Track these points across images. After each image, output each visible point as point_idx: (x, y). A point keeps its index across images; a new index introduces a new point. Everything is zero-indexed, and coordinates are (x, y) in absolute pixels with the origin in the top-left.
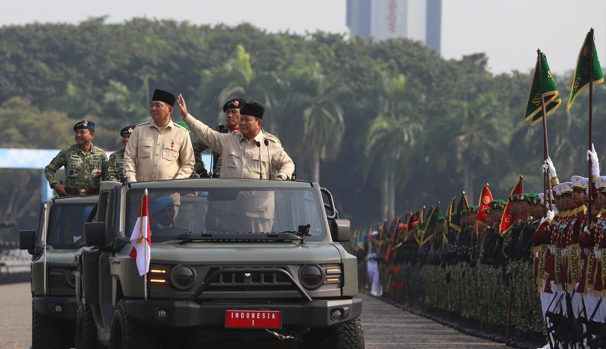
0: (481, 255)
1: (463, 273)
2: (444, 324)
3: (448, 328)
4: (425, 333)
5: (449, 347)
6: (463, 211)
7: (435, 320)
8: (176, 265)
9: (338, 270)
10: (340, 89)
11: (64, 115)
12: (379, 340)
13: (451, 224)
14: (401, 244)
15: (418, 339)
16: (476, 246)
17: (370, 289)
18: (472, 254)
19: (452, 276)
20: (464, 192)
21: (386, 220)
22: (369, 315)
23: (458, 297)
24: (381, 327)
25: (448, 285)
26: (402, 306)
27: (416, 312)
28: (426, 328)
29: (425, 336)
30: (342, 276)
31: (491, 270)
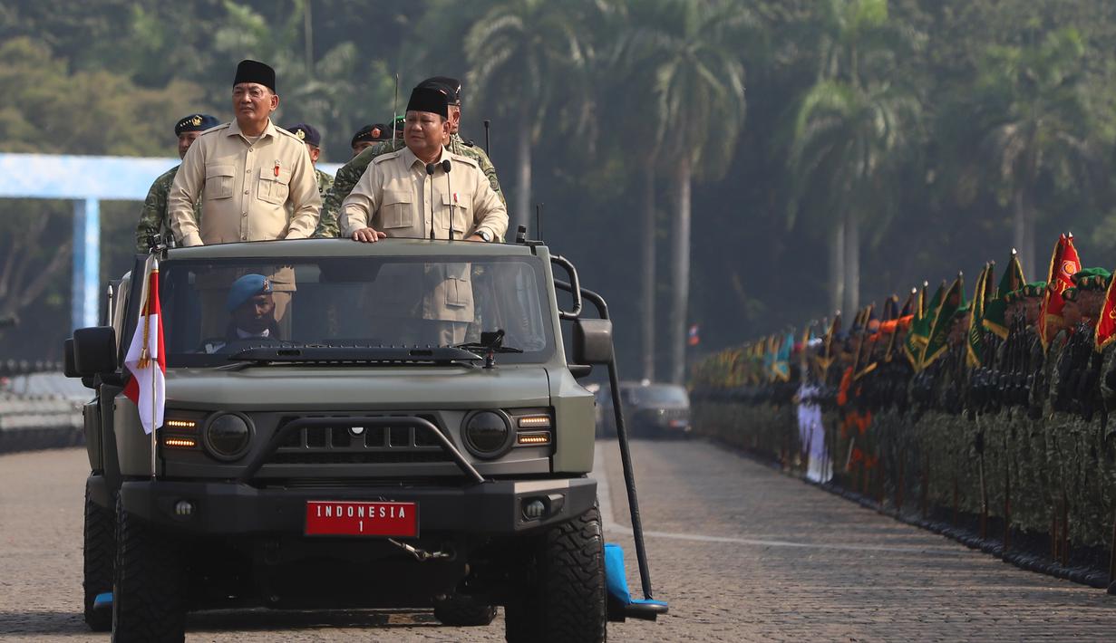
0: (1052, 391)
1: (1014, 433)
2: (972, 546)
3: (980, 554)
4: (928, 566)
5: (983, 597)
6: (1012, 292)
7: (950, 537)
8: (215, 412)
9: (544, 421)
10: (734, 22)
11: (124, 79)
12: (826, 580)
13: (985, 323)
14: (873, 366)
15: (912, 579)
16: (1043, 372)
17: (804, 467)
18: (1032, 389)
19: (989, 439)
20: (1014, 252)
21: (839, 312)
22: (803, 524)
23: (1003, 485)
24: (829, 551)
25: (979, 459)
26: (878, 506)
27: (907, 519)
28: (931, 555)
29: (930, 572)
30: (551, 432)
31: (1077, 424)
